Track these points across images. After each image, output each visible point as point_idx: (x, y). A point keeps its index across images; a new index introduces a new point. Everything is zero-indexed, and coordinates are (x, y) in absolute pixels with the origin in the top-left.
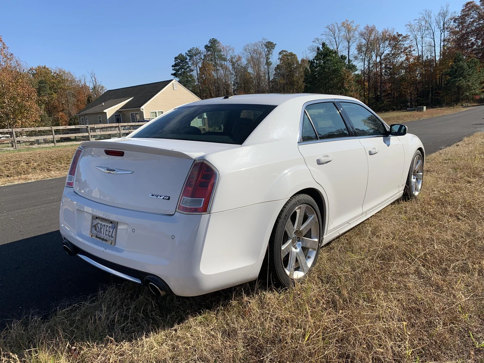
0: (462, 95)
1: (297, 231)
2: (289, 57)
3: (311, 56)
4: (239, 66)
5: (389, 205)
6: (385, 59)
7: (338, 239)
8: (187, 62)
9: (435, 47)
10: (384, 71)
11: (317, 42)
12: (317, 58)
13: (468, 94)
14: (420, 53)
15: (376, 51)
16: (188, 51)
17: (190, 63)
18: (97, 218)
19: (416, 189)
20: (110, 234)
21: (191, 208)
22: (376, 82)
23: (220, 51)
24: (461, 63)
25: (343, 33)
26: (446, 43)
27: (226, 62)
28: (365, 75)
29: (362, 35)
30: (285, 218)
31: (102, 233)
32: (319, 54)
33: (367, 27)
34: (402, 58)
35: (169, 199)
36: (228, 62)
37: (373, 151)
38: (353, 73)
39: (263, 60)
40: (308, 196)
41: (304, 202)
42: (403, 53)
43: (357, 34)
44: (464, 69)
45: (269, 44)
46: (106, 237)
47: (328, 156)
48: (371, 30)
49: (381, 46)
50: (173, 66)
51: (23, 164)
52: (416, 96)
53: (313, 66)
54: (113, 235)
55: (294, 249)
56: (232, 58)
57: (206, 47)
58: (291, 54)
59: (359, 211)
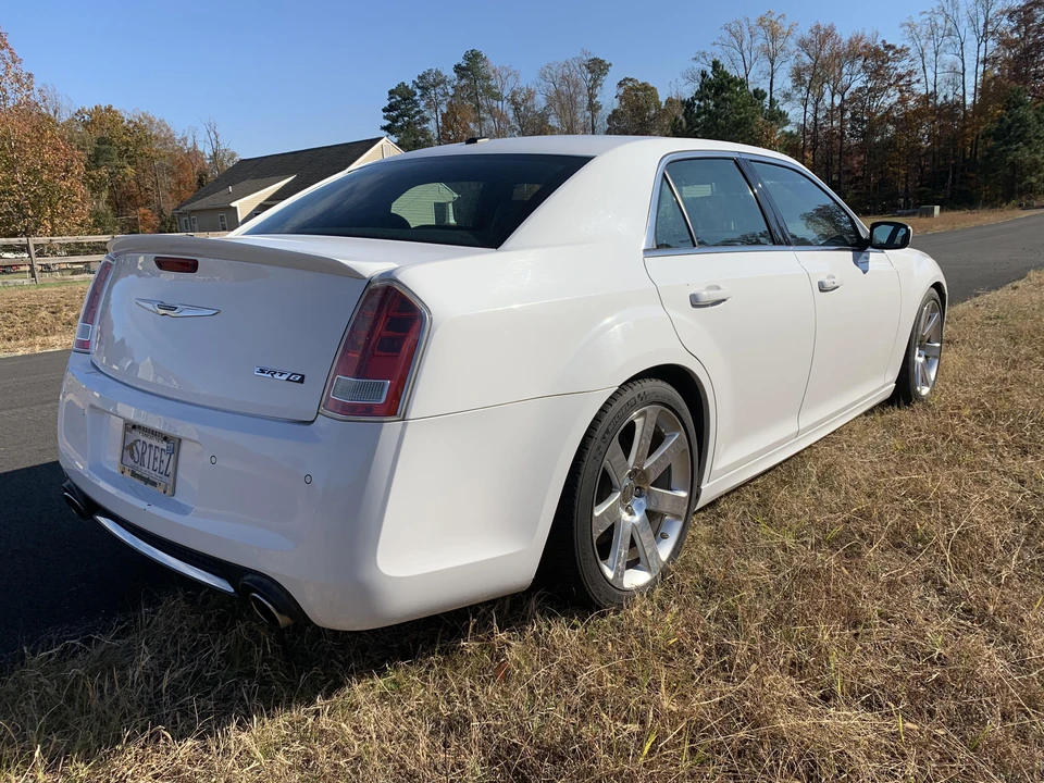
0: (1020, 183)
1: (635, 471)
2: (640, 93)
3: (688, 90)
4: (529, 111)
5: (860, 416)
6: (853, 100)
7: (736, 494)
8: (415, 102)
9: (963, 74)
10: (849, 126)
11: (703, 60)
12: (700, 95)
13: (1034, 180)
14: (931, 89)
15: (832, 82)
16: (419, 77)
17: (422, 103)
18: (134, 427)
19: (925, 382)
20: (163, 468)
21: (356, 406)
22: (830, 153)
23: (488, 78)
24: (1022, 111)
25: (760, 42)
26: (988, 66)
27: (500, 103)
28: (807, 137)
29: (803, 45)
30: (604, 437)
31: (146, 465)
32: (706, 86)
33: (818, 27)
34: (890, 98)
35: (301, 381)
36: (505, 102)
37: (828, 283)
38: (780, 131)
39: (583, 99)
40: (665, 385)
41: (653, 398)
42: (893, 88)
43: (792, 45)
44: (1029, 125)
45: (595, 64)
46: (154, 476)
47: (719, 288)
48: (824, 35)
49: (844, 70)
50: (384, 110)
51: (43, 313)
52: (918, 184)
53: (692, 112)
54: (170, 469)
55: (625, 516)
56: (514, 94)
57: (458, 68)
58: (646, 88)
59: (789, 428)
